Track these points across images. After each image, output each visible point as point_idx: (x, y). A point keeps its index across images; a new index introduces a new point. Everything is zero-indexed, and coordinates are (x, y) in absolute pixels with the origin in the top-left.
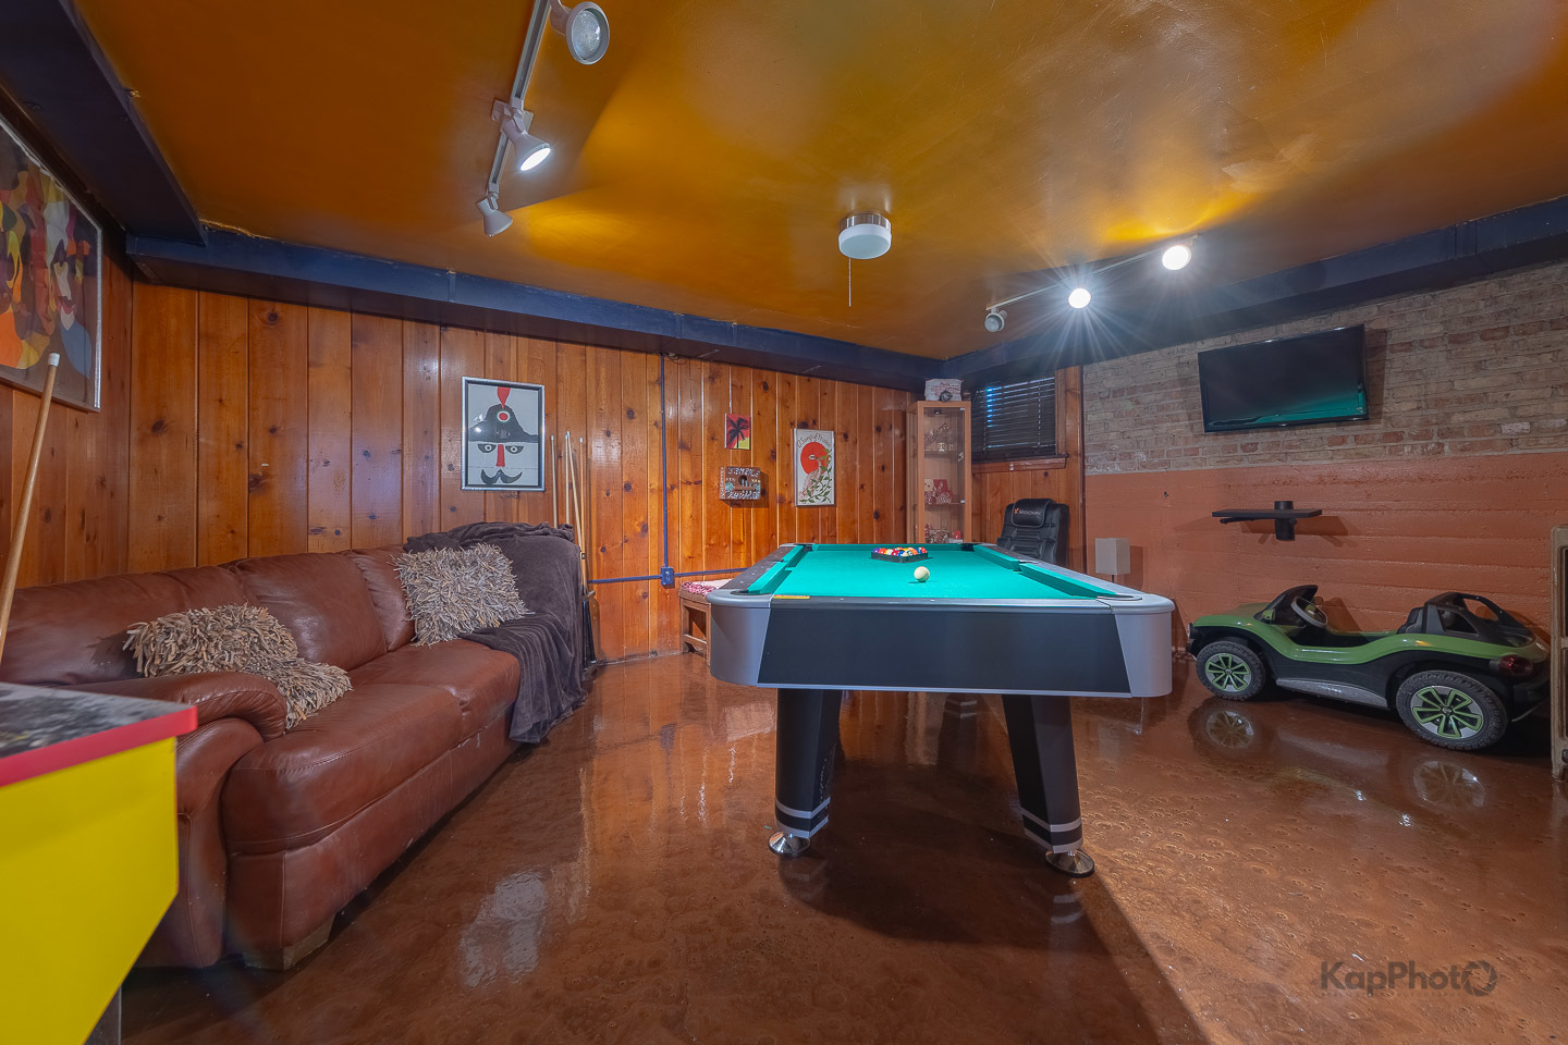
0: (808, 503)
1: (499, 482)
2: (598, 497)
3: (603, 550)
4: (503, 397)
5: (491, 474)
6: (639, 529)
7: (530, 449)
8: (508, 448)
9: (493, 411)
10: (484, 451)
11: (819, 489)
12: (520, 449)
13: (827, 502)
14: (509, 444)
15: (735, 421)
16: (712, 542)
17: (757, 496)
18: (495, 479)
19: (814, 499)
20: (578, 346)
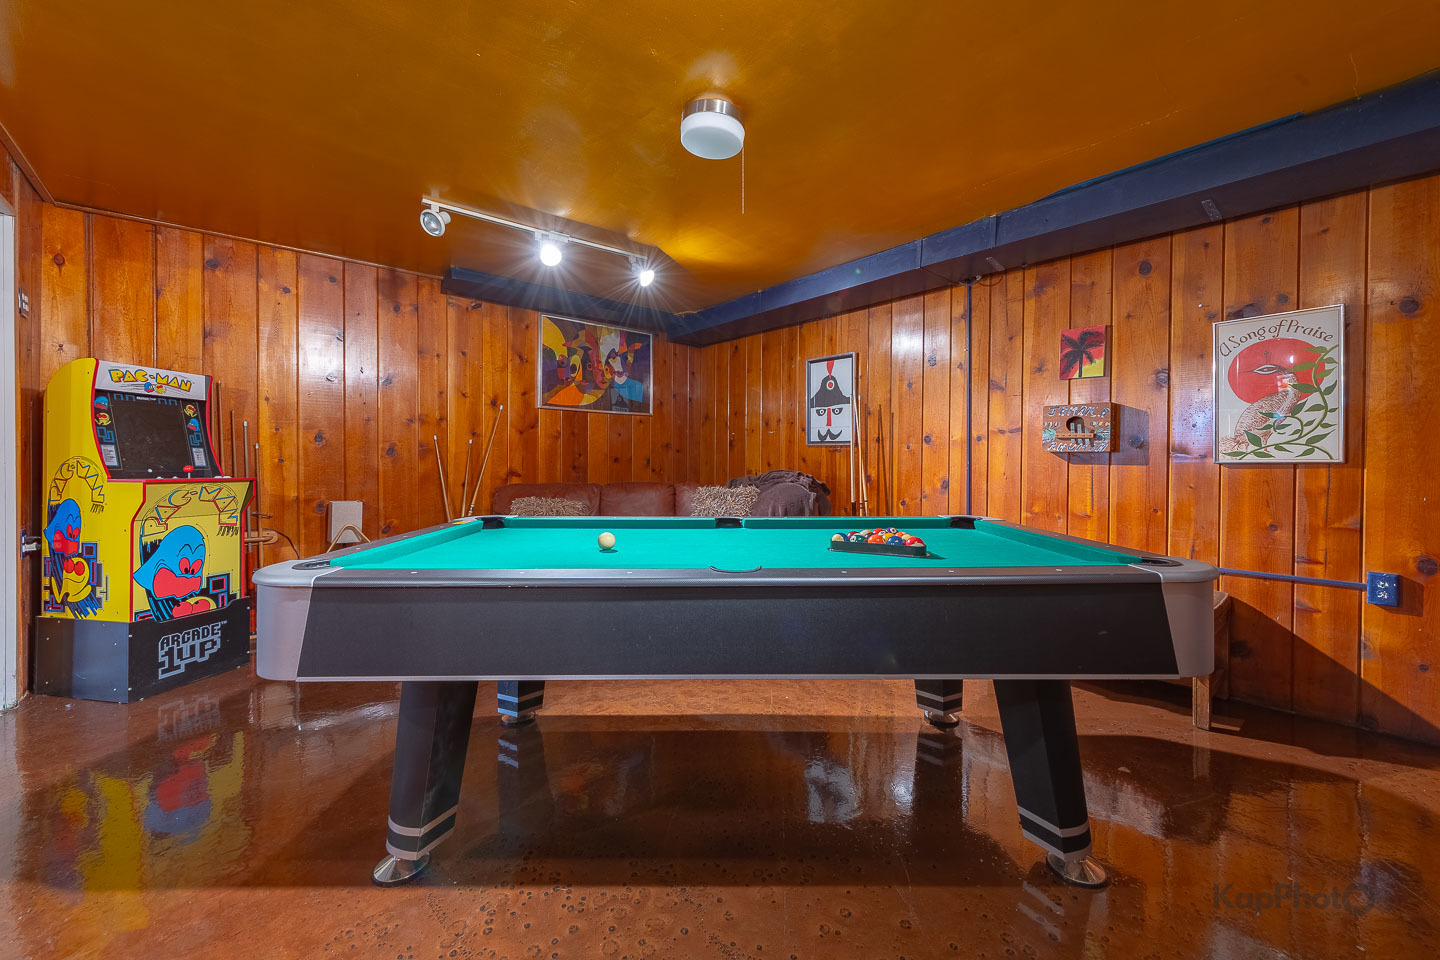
0: (1251, 459)
1: (828, 439)
2: (899, 451)
3: (903, 503)
4: (830, 369)
5: (823, 433)
6: (939, 486)
7: (847, 408)
8: (833, 410)
9: (825, 381)
10: (820, 415)
11: (1288, 430)
12: (841, 410)
13: (1317, 457)
14: (833, 407)
15: (1075, 337)
16: (1036, 509)
17: (1103, 446)
18: (826, 436)
19: (1272, 450)
20: (885, 306)
